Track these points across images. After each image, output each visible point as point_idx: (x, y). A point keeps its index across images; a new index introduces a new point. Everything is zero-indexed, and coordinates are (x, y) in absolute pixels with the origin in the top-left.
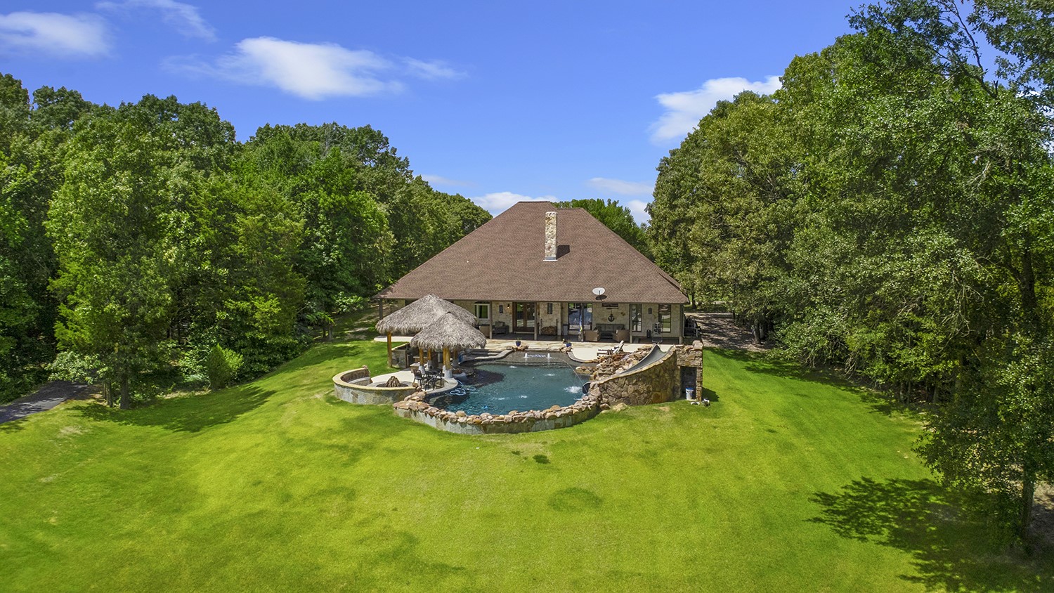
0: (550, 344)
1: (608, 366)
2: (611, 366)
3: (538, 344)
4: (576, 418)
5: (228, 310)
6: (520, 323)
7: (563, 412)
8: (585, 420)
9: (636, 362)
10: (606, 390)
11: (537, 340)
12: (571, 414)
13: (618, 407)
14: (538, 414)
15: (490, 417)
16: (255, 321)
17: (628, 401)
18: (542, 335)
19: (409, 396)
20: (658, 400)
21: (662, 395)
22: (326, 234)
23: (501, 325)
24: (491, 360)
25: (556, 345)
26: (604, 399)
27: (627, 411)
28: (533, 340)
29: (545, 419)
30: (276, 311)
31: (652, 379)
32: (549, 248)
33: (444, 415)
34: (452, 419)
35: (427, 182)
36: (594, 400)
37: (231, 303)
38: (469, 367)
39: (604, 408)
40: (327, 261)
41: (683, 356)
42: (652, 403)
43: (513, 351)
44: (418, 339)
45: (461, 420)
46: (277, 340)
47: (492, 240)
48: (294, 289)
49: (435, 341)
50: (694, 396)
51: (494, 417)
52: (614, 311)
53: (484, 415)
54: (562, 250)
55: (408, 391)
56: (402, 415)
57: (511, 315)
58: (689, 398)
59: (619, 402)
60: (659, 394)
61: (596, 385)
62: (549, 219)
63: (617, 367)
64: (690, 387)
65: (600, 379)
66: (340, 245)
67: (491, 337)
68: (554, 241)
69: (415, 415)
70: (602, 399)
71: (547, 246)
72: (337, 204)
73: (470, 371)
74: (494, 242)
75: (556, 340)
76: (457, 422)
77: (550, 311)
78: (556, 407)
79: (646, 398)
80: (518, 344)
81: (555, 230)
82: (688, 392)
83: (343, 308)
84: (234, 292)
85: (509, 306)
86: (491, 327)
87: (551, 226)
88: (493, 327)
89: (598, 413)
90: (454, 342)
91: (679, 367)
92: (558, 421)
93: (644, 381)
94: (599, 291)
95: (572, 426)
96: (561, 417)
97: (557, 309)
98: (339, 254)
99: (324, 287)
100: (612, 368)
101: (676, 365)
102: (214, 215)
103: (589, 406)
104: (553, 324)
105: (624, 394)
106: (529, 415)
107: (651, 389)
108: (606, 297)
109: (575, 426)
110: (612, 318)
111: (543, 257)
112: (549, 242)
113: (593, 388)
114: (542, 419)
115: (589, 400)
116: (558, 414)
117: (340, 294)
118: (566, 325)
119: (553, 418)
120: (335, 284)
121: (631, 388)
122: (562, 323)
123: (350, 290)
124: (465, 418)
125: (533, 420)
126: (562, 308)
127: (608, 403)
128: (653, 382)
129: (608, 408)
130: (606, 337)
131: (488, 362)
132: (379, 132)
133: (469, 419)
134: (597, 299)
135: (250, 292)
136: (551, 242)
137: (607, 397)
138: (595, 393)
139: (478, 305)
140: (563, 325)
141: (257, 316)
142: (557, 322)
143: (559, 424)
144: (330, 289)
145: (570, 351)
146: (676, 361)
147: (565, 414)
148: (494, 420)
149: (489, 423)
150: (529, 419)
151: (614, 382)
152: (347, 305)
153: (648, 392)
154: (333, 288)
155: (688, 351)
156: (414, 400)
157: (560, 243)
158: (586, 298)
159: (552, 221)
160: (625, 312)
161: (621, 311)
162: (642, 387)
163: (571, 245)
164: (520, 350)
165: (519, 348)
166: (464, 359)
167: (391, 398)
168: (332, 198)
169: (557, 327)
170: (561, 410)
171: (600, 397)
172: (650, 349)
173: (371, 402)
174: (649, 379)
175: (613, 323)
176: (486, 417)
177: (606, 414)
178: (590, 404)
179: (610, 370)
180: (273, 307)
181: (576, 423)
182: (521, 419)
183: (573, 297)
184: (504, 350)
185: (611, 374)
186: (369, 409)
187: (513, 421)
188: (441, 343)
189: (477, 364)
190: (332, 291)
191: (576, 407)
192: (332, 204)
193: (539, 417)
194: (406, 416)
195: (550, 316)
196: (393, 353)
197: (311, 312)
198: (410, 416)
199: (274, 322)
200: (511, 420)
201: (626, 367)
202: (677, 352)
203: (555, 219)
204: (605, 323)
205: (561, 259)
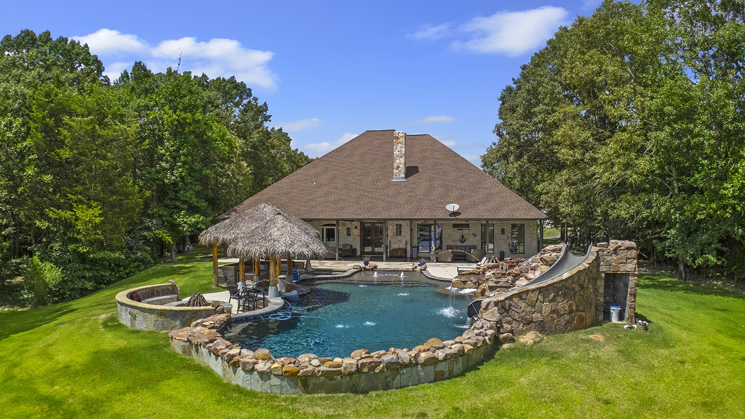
0: (401, 264)
1: (504, 274)
2: (509, 274)
3: (387, 264)
4: (468, 360)
5: (49, 219)
6: (368, 249)
7: (448, 351)
8: (481, 363)
9: (545, 269)
10: (507, 311)
11: (386, 261)
12: (461, 353)
13: (529, 338)
14: (405, 355)
15: (315, 362)
16: (79, 233)
17: (542, 328)
18: (390, 257)
19: (199, 321)
20: (582, 325)
21: (588, 316)
22: (170, 151)
23: (349, 247)
24: (335, 278)
25: (408, 266)
26: (505, 325)
27: (543, 343)
28: (383, 261)
29: (417, 364)
30: (98, 220)
31: (575, 293)
32: (398, 167)
33: (234, 356)
34: (245, 364)
35: (287, 134)
36: (491, 328)
37: (53, 211)
38: (308, 285)
39: (506, 340)
40: (169, 178)
41: (608, 258)
42: (576, 329)
43: (361, 271)
44: (237, 246)
45: (261, 366)
46: (101, 255)
47: (340, 163)
48: (122, 200)
49: (257, 247)
50: (621, 317)
51: (323, 363)
52: (465, 232)
53: (303, 358)
54: (410, 171)
55: (203, 312)
56: (179, 350)
57: (359, 238)
58: (615, 320)
59: (530, 330)
60: (583, 314)
61: (492, 304)
62: (397, 138)
63: (517, 277)
64: (616, 304)
65: (492, 295)
66: (184, 163)
67: (337, 258)
68: (402, 160)
69: (197, 351)
70: (502, 326)
71: (395, 165)
72: (182, 121)
73: (305, 290)
74: (342, 165)
75: (406, 261)
76: (253, 370)
77: (399, 231)
78: (434, 342)
79: (568, 322)
80: (366, 263)
81: (403, 149)
82: (614, 311)
83: (184, 227)
84: (58, 200)
85: (356, 228)
86: (337, 250)
87: (400, 145)
88: (340, 249)
89: (498, 349)
90: (281, 248)
91: (603, 275)
92: (442, 367)
93: (565, 296)
94: (453, 207)
95: (462, 374)
96: (445, 359)
97: (406, 229)
98: (182, 172)
99: (167, 206)
100: (510, 278)
101: (599, 272)
102: (44, 118)
103: (487, 338)
104: (402, 246)
105: (537, 316)
106: (388, 358)
107: (574, 308)
108: (461, 214)
109: (468, 374)
110: (463, 239)
111: (392, 178)
112: (397, 161)
113: (486, 309)
114: (413, 364)
115: (482, 327)
116: (440, 354)
117: (183, 213)
118: (415, 247)
119: (433, 361)
120: (178, 203)
121: (547, 307)
122: (411, 245)
123: (193, 210)
124: (269, 364)
125: (396, 367)
126: (411, 230)
127: (512, 332)
128: (577, 297)
129: (512, 340)
130: (458, 258)
131: (331, 281)
132: (242, 82)
133: (276, 365)
134: (450, 215)
135: (76, 202)
136: (400, 162)
137: (509, 323)
138: (490, 316)
139: (325, 228)
140: (412, 247)
141: (80, 226)
142: (406, 244)
143: (442, 373)
144: (174, 208)
145: (425, 270)
146: (598, 266)
147: (452, 355)
148: (322, 368)
149: (313, 375)
150: (389, 365)
151: (521, 298)
152: (188, 224)
153: (571, 312)
154: (177, 207)
155: (615, 251)
156: (205, 326)
157: (408, 165)
158: (439, 215)
159: (401, 140)
160: (477, 233)
161: (472, 232)
162: (563, 305)
163: (419, 166)
164: (368, 270)
165: (367, 267)
166: (302, 277)
167: (178, 323)
168: (177, 115)
169: (406, 249)
170: (444, 347)
171: (499, 322)
172: (560, 250)
173: (152, 328)
174: (572, 292)
175: (464, 244)
176: (309, 361)
177: (511, 349)
178: (486, 335)
179: (507, 282)
180: (95, 217)
181: (469, 369)
182: (373, 366)
183: (424, 214)
184: (351, 269)
185: (509, 287)
186: (144, 337)
187: (359, 370)
188: (263, 249)
189: (317, 282)
190: (175, 211)
191: (468, 339)
192: (178, 120)
193: (407, 361)
194: (184, 352)
195: (399, 238)
196: (219, 270)
197: (148, 229)
198: (190, 354)
199: (96, 234)
200: (354, 369)
201: (531, 275)
202: (600, 253)
203: (404, 138)
204: (456, 244)
205: (410, 178)
